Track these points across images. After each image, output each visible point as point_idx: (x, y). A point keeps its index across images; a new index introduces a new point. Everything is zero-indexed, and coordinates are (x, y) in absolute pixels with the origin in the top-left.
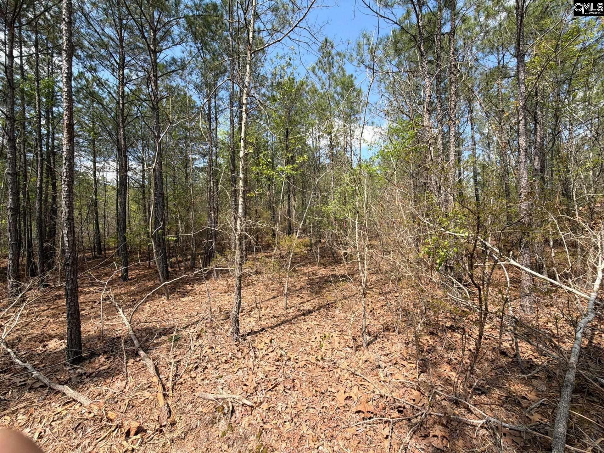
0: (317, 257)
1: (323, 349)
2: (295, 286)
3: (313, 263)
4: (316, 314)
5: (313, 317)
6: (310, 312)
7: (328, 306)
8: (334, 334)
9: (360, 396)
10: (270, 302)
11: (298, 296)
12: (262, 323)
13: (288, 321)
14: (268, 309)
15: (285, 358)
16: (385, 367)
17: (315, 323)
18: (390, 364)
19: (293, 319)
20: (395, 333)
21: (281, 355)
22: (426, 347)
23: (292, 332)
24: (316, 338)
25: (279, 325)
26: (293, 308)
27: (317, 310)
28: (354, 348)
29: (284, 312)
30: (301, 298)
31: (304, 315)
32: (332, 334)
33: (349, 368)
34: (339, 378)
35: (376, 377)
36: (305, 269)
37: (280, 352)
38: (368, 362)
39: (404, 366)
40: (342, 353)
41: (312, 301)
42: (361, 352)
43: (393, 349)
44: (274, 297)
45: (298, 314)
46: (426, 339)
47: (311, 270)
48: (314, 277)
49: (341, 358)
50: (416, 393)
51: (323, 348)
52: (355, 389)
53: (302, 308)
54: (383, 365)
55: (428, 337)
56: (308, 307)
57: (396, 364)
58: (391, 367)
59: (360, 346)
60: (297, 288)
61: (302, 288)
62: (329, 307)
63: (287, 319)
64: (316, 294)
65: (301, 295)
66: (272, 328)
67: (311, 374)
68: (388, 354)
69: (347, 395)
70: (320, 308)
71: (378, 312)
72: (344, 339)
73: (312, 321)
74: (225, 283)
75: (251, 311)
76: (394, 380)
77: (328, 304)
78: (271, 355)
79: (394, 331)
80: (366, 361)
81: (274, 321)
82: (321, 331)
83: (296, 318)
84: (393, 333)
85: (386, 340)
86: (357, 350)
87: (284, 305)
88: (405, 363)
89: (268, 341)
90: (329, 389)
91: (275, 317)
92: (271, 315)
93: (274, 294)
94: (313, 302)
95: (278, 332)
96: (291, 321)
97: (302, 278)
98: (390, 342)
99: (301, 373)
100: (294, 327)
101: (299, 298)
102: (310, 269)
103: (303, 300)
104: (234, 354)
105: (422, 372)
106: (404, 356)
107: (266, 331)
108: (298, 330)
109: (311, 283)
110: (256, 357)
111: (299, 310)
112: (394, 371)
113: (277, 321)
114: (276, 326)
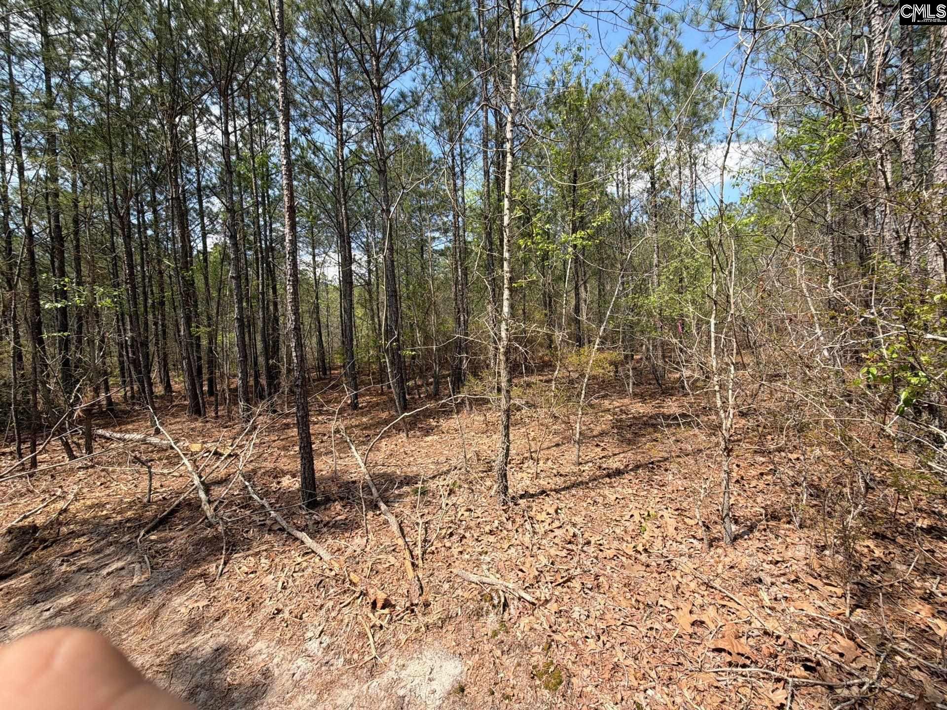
0: (628, 385)
1: (646, 535)
2: (592, 430)
3: (622, 393)
4: (630, 477)
5: (626, 481)
6: (619, 473)
7: (652, 466)
8: (665, 513)
9: (720, 624)
10: (551, 451)
11: (597, 445)
12: (542, 482)
13: (582, 483)
14: (549, 463)
15: (581, 541)
16: (773, 584)
17: (630, 491)
18: (782, 579)
19: (590, 481)
20: (791, 526)
21: (574, 535)
22: (865, 560)
23: (589, 501)
24: (632, 516)
25: (568, 488)
26: (590, 464)
27: (631, 470)
28: (705, 541)
29: (576, 469)
30: (603, 449)
31: (609, 476)
32: (661, 513)
33: (698, 574)
34: (678, 587)
35: (753, 598)
36: (607, 402)
37: (572, 530)
38: (736, 570)
39: (816, 588)
40: (683, 546)
41: (622, 455)
42: (720, 551)
43: (789, 554)
44: (557, 445)
45: (598, 473)
46: (866, 545)
47: (618, 404)
48: (624, 416)
49: (681, 555)
50: (844, 642)
51: (646, 533)
52: (711, 611)
53: (604, 466)
54: (768, 580)
55: (871, 543)
56: (614, 464)
57: (795, 581)
58: (786, 586)
59: (718, 539)
60: (595, 433)
61: (602, 434)
62: (653, 468)
63: (580, 479)
64: (629, 444)
65: (602, 444)
66: (557, 491)
67: (626, 572)
68: (778, 562)
69: (695, 617)
70: (637, 467)
71: (754, 483)
72: (685, 523)
73: (624, 488)
74: (483, 418)
75: (523, 463)
76: (792, 609)
77: (652, 463)
78: (558, 532)
79: (789, 523)
80: (732, 567)
81: (560, 481)
82: (641, 506)
83: (595, 480)
84: (788, 526)
85: (772, 536)
86: (711, 546)
87: (574, 458)
88: (818, 583)
89: (552, 511)
90: (661, 602)
91: (561, 475)
92: (555, 471)
93: (557, 439)
94: (624, 457)
95: (567, 500)
96: (587, 483)
97: (602, 417)
98: (780, 540)
99: (608, 568)
100: (593, 494)
101: (599, 449)
102: (616, 404)
103: (606, 453)
104: (501, 523)
105: (858, 606)
106: (813, 570)
107: (548, 495)
108: (600, 500)
109: (619, 425)
110: (534, 533)
111: (600, 467)
112: (792, 594)
113: (565, 482)
114: (563, 489)
